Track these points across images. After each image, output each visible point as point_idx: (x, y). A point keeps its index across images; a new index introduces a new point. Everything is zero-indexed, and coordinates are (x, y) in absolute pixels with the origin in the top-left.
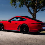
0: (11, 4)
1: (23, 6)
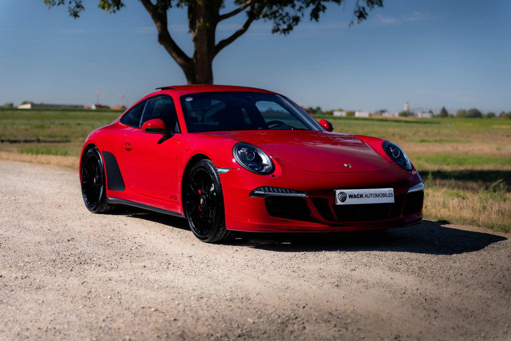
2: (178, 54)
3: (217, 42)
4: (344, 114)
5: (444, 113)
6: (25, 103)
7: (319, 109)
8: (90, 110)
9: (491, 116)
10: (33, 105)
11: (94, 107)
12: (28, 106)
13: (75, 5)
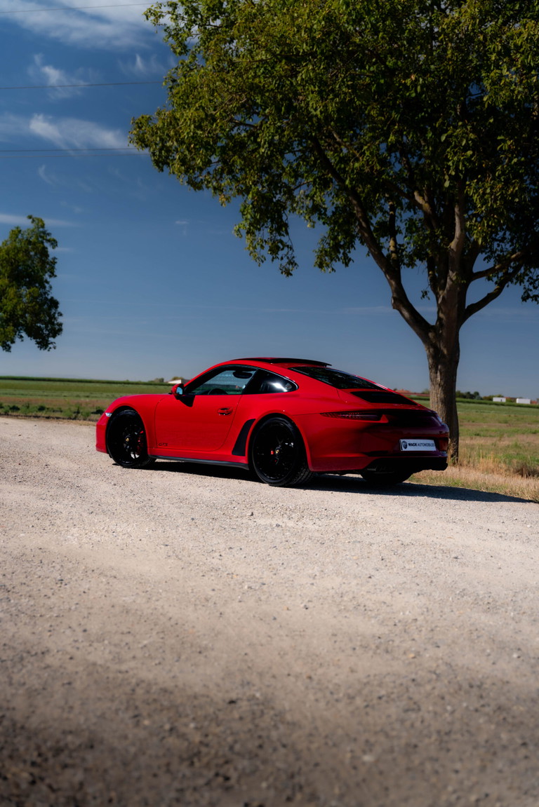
0: (247, 240)
1: (347, 261)
2: (416, 321)
3: (468, 303)
4: (504, 400)
6: (175, 379)
7: (477, 394)
10: (183, 380)
12: (178, 382)
13: (287, 260)
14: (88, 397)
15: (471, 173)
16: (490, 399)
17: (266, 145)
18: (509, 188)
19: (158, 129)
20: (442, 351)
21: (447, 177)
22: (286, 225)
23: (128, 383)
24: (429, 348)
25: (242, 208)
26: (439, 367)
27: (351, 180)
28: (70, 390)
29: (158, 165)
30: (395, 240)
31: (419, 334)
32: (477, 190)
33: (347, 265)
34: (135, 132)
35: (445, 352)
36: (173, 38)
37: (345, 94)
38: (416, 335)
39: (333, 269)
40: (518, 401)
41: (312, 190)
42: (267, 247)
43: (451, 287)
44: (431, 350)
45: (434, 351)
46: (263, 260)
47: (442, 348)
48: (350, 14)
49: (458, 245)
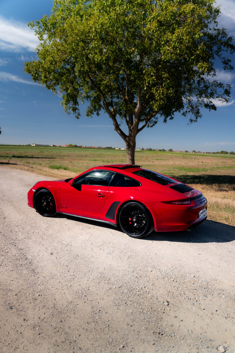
2: (122, 134)
3: (139, 128)
4: (118, 149)
5: (143, 149)
6: (33, 144)
7: (111, 147)
8: (51, 147)
9: (154, 150)
10: (36, 145)
11: (52, 146)
12: (34, 145)
13: (77, 114)
14: (9, 150)
15: (154, 85)
16: (115, 149)
17: (78, 72)
18: (169, 91)
19: (34, 66)
20: (131, 144)
21: (145, 86)
22: (78, 103)
23: (20, 146)
24: (126, 143)
25: (63, 96)
26: (130, 149)
27: (103, 87)
28: (4, 148)
29: (34, 80)
30: (113, 108)
31: (123, 139)
32: (157, 91)
33: (98, 115)
34: (26, 67)
35: (132, 144)
36: (38, 34)
37: (109, 53)
38: (122, 139)
39: (92, 117)
40: (121, 149)
41: (88, 90)
42: (71, 109)
43: (135, 124)
44: (127, 143)
45: (128, 144)
46: (70, 113)
47: (131, 143)
48: (110, 23)
49: (138, 110)
